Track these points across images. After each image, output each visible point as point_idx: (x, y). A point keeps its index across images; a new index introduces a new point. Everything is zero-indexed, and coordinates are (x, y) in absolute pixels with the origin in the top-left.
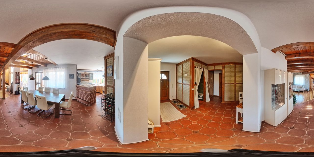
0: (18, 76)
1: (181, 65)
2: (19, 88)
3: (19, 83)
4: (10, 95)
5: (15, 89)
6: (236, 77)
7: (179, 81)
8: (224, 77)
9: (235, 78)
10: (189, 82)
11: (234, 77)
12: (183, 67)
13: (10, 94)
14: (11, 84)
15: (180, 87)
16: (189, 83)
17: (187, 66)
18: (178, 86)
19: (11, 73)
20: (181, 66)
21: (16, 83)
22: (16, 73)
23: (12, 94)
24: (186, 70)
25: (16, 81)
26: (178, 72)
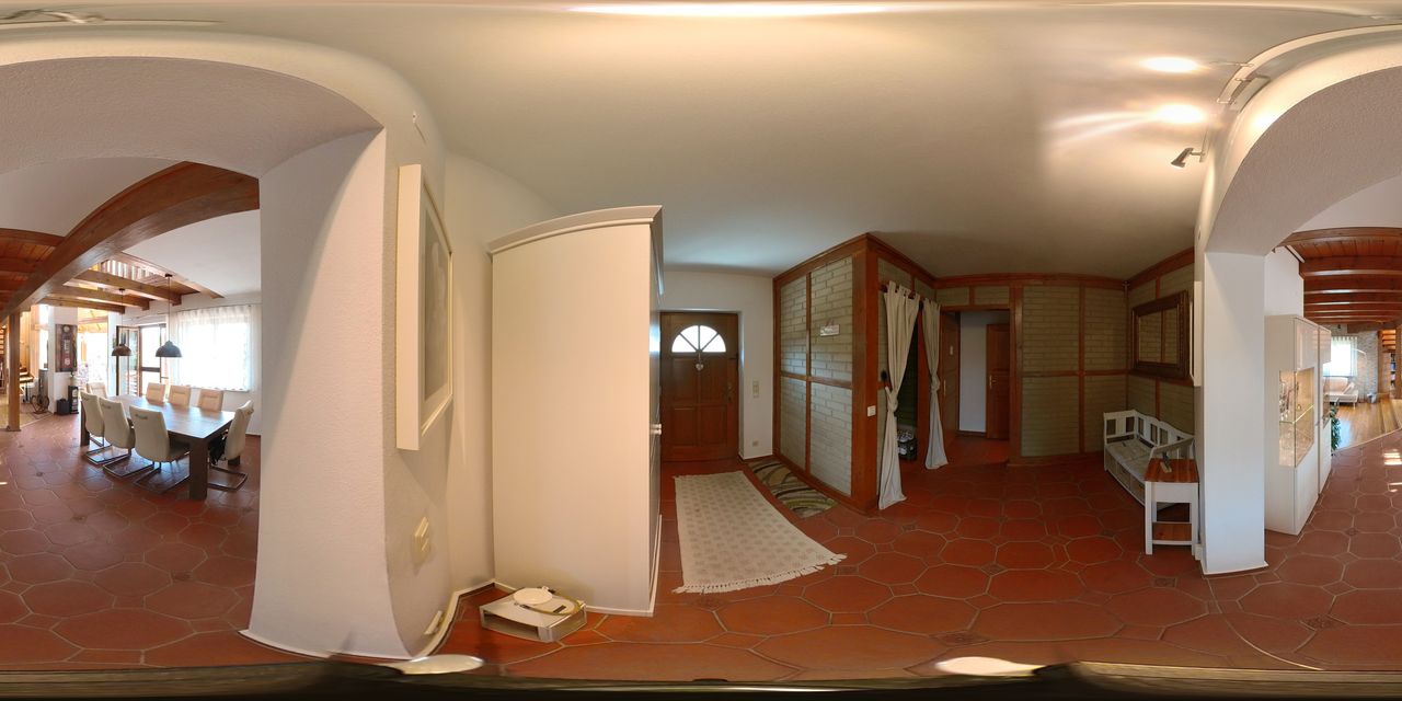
0: (68, 341)
1: (799, 281)
2: (71, 388)
3: (72, 368)
4: (38, 416)
5: (57, 391)
6: (1086, 343)
7: (788, 362)
8: (1019, 345)
9: (1081, 349)
10: (850, 368)
11: (1076, 344)
12: (813, 288)
13: (37, 413)
14: (42, 373)
15: (794, 394)
16: (848, 377)
17: (835, 283)
18: (788, 392)
19: (41, 327)
20: (801, 282)
21: (61, 369)
22: (59, 329)
23: (43, 412)
24: (828, 306)
25: (62, 362)
26: (786, 315)
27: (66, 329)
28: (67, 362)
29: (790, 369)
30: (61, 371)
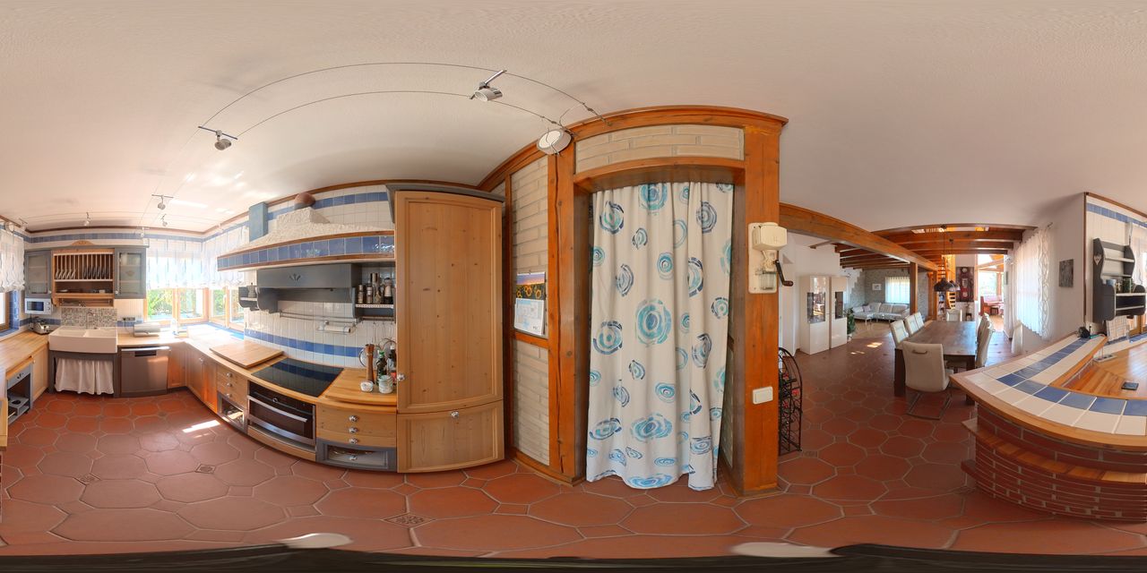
3: (969, 299)
27: (964, 270)
28: (964, 294)
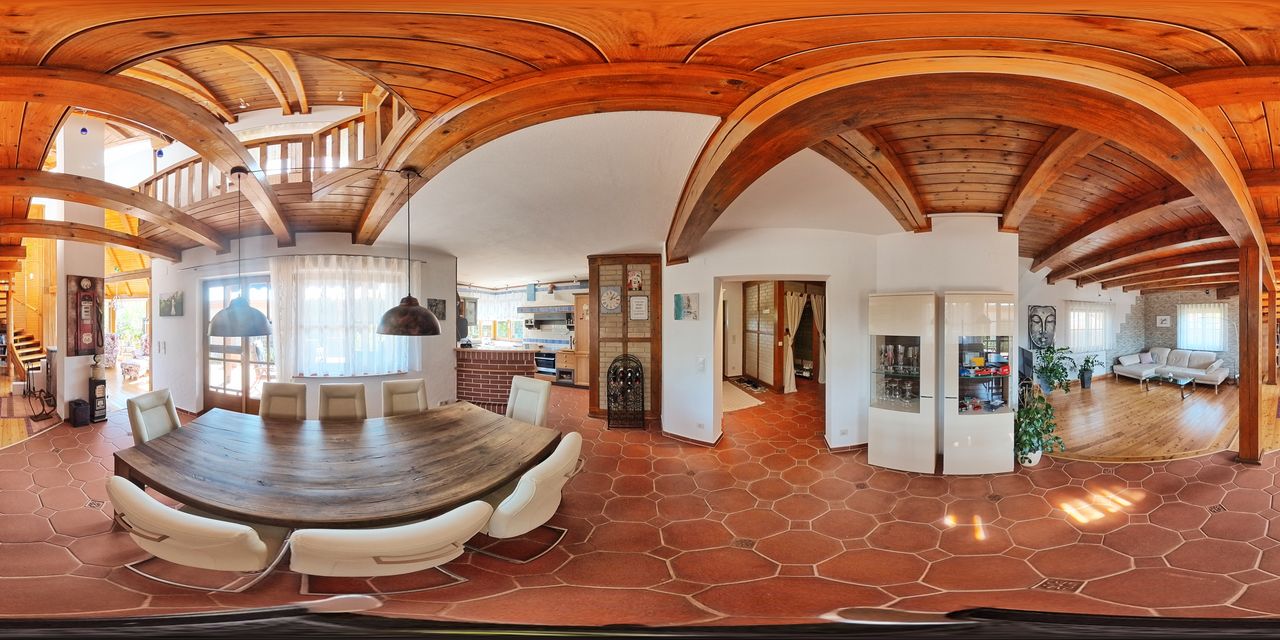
0: (89, 306)
1: (754, 287)
2: (94, 383)
3: (96, 349)
5: (70, 388)
7: (749, 325)
10: (774, 327)
12: (760, 292)
15: (752, 340)
16: (773, 331)
17: (768, 292)
18: (749, 340)
22: (73, 286)
23: (47, 417)
24: (765, 301)
25: (77, 339)
26: (749, 303)
27: (85, 284)
28: (87, 339)
29: (751, 329)
30: (77, 353)
